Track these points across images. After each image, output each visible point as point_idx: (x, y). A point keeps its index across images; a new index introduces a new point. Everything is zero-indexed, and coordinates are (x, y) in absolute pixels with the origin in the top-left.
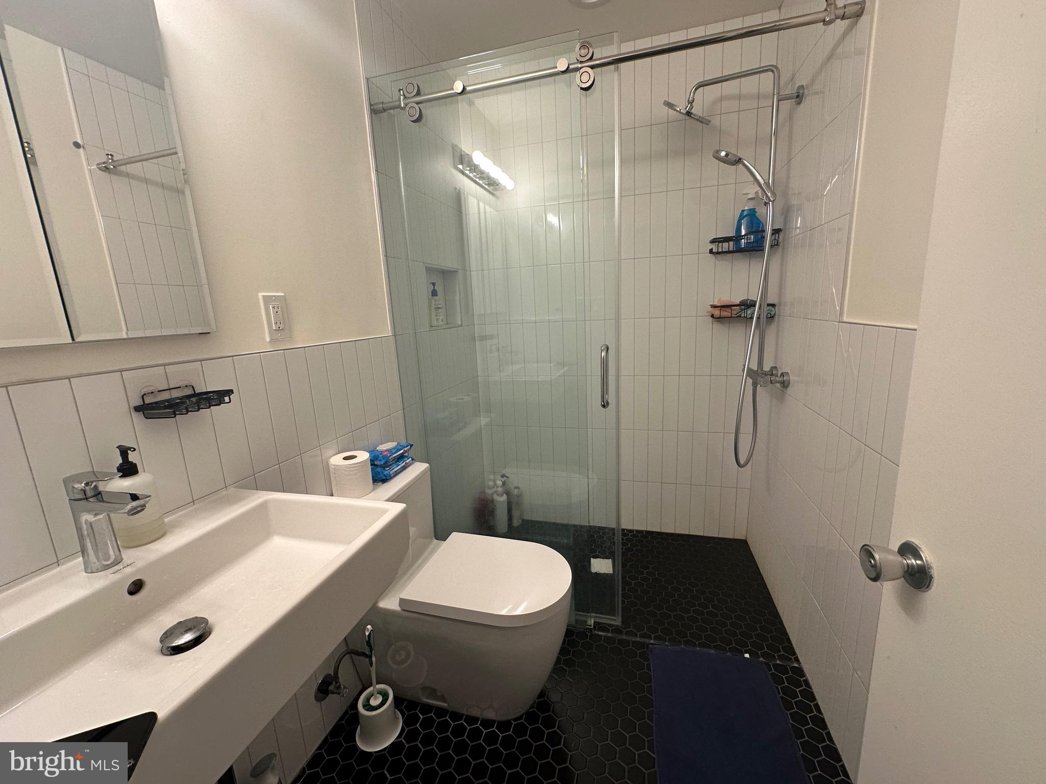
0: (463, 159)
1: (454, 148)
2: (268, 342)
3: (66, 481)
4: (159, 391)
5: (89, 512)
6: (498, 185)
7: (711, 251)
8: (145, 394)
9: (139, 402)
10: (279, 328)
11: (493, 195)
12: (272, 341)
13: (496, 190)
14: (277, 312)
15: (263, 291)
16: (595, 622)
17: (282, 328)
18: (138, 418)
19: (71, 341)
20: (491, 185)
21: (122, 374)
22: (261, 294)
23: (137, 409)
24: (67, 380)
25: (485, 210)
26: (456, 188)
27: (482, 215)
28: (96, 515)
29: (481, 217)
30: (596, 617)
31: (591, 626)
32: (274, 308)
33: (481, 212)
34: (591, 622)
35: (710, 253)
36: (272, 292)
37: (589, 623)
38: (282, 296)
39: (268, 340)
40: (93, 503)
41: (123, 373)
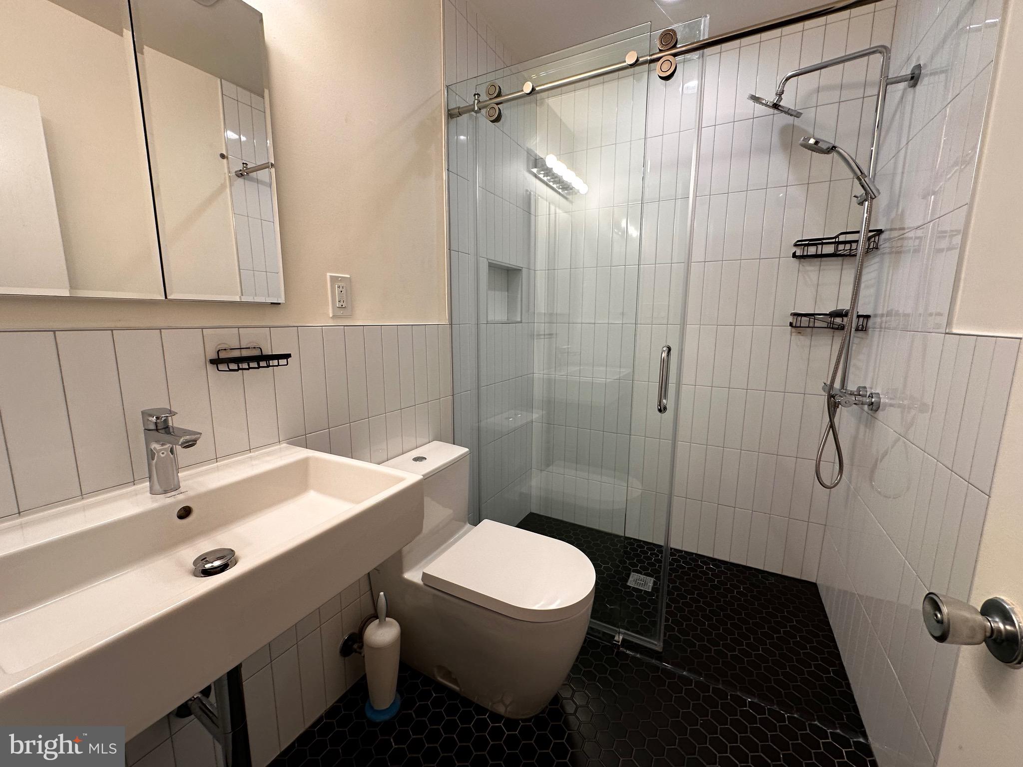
0: (537, 163)
1: (529, 152)
2: (331, 317)
3: (144, 413)
4: (231, 349)
5: (157, 442)
6: (571, 189)
7: (794, 255)
8: (219, 350)
9: (214, 356)
10: (342, 306)
11: (566, 198)
12: (334, 317)
13: (569, 194)
14: (341, 292)
15: (330, 272)
16: (624, 640)
17: (344, 307)
18: (211, 368)
19: (163, 298)
20: (565, 188)
21: (202, 331)
22: (329, 274)
23: (212, 362)
24: (159, 330)
25: (555, 211)
26: (527, 191)
27: (552, 216)
28: (163, 445)
29: (551, 218)
30: (625, 634)
31: (619, 642)
32: (339, 287)
33: (551, 213)
34: (619, 638)
35: (793, 257)
36: (338, 273)
37: (617, 638)
38: (347, 278)
39: (331, 316)
40: (162, 436)
41: (204, 330)
